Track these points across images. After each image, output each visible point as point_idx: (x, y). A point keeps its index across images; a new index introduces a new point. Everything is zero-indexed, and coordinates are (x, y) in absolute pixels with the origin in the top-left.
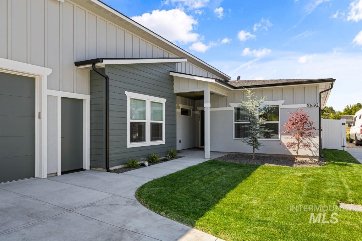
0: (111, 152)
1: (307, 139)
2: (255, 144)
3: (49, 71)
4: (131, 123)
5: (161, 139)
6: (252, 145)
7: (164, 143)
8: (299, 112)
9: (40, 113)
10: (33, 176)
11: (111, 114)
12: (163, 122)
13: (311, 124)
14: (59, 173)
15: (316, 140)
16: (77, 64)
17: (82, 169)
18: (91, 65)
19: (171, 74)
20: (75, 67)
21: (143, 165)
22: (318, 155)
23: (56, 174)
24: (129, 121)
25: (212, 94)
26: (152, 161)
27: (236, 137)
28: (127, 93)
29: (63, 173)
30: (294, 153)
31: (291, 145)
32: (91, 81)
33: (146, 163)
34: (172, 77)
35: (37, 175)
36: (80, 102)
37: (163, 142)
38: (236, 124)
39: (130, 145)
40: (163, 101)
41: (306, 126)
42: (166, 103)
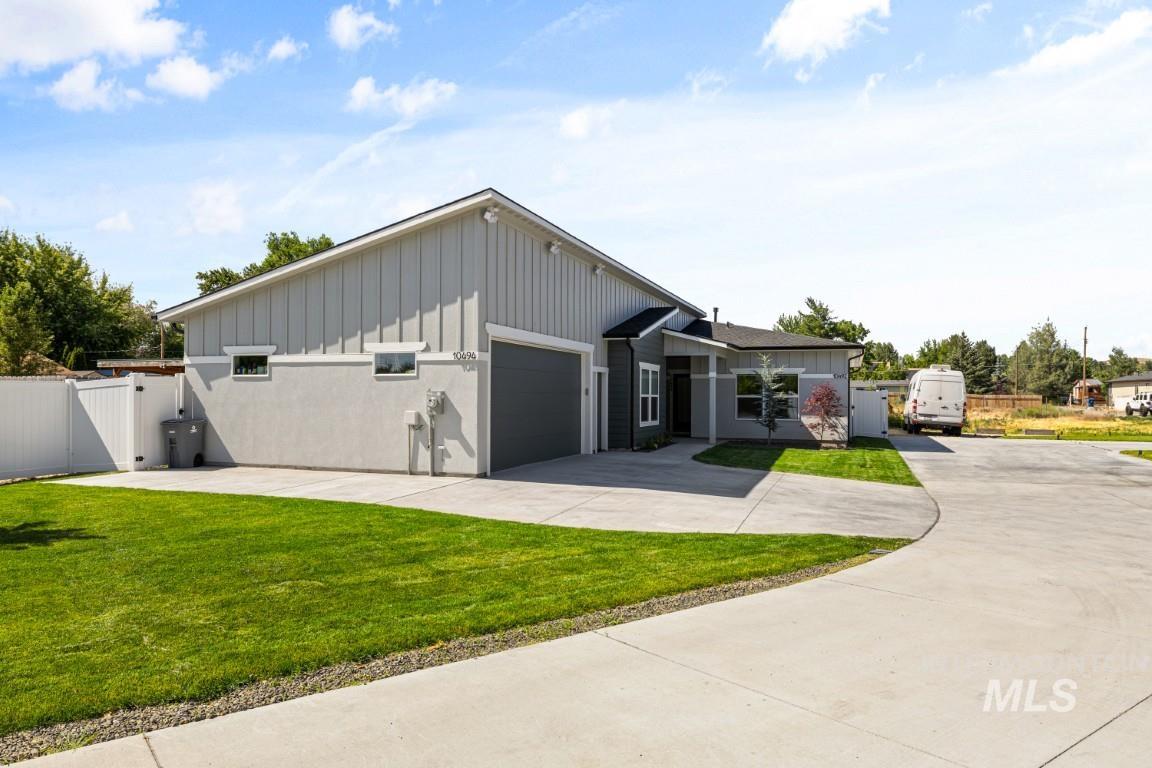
1: (834, 419)
2: (771, 426)
3: (587, 347)
4: (642, 399)
5: (656, 418)
6: (768, 426)
7: (659, 423)
8: (824, 384)
9: (587, 390)
10: (579, 451)
12: (658, 396)
13: (838, 399)
15: (844, 421)
18: (623, 339)
22: (846, 438)
24: (641, 395)
27: (738, 417)
28: (640, 364)
30: (818, 438)
31: (814, 427)
32: (610, 351)
33: (656, 446)
34: (665, 335)
35: (583, 451)
38: (739, 399)
39: (641, 424)
40: (658, 368)
41: (832, 403)
42: (660, 372)
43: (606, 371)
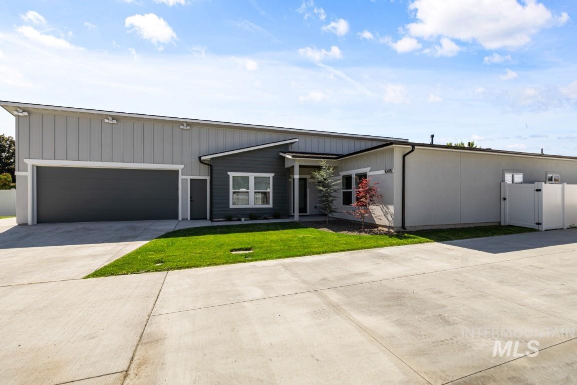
0: (214, 210)
3: (182, 166)
4: (234, 192)
7: (272, 207)
10: (177, 219)
11: (215, 187)
12: (271, 191)
14: (189, 219)
17: (206, 219)
19: (281, 154)
21: (240, 220)
23: (187, 219)
24: (231, 190)
25: (300, 166)
27: (344, 204)
28: (229, 173)
29: (191, 219)
33: (243, 220)
35: (180, 219)
36: (205, 181)
37: (271, 205)
38: (344, 192)
39: (233, 206)
40: (271, 175)
42: (273, 177)
43: (208, 178)
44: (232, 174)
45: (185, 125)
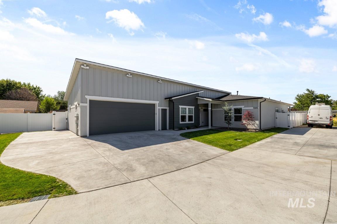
0: (175, 124)
1: (253, 122)
2: (229, 124)
3: (158, 102)
4: (181, 116)
5: (192, 121)
9: (156, 113)
10: (155, 130)
11: (175, 113)
12: (193, 115)
16: (165, 99)
17: (166, 129)
18: (169, 99)
20: (164, 100)
21: (185, 129)
23: (160, 130)
24: (180, 115)
25: (212, 104)
26: (188, 128)
28: (179, 106)
29: (162, 130)
31: (244, 124)
32: (169, 103)
33: (186, 129)
34: (197, 98)
35: (156, 130)
36: (166, 110)
37: (193, 122)
39: (181, 123)
40: (193, 107)
41: (250, 117)
42: (194, 108)
43: (168, 108)
44: (180, 107)
45: (160, 80)
